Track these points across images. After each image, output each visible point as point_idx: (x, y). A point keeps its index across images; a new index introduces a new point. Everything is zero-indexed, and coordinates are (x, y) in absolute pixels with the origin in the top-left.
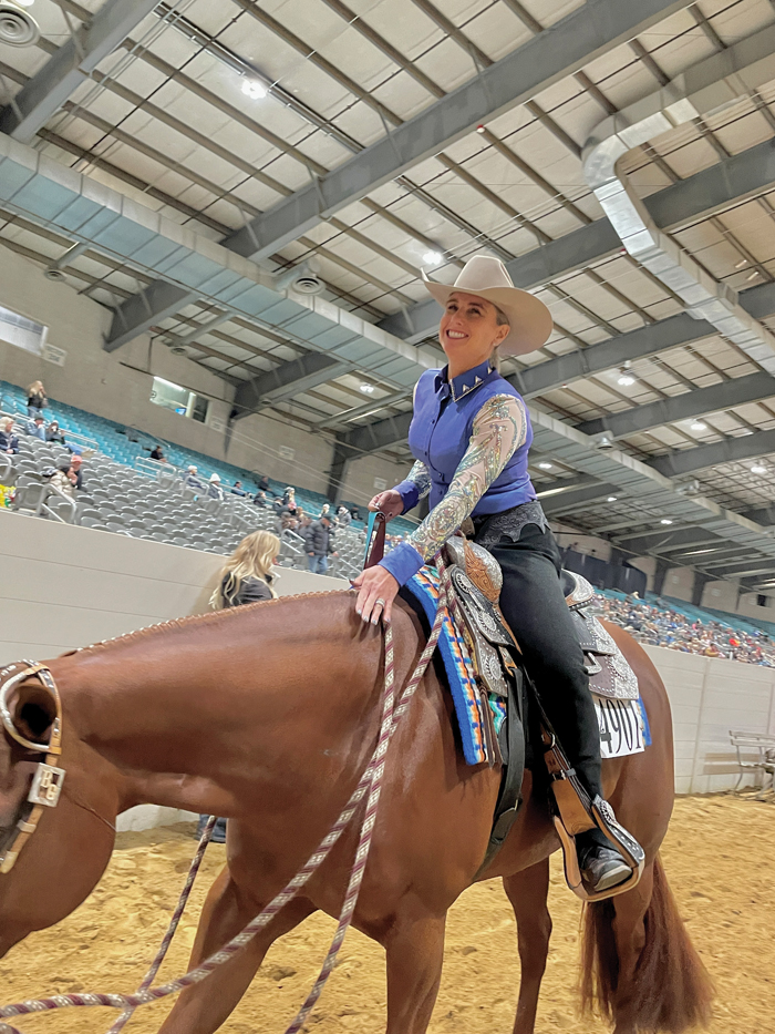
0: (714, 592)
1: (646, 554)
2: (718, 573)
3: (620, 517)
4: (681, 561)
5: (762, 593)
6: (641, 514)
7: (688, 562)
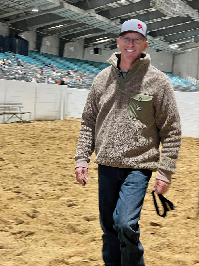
0: (70, 49)
1: (27, 30)
2: (69, 38)
3: (10, 9)
4: (48, 32)
5: (96, 47)
6: (21, 7)
7: (53, 32)
